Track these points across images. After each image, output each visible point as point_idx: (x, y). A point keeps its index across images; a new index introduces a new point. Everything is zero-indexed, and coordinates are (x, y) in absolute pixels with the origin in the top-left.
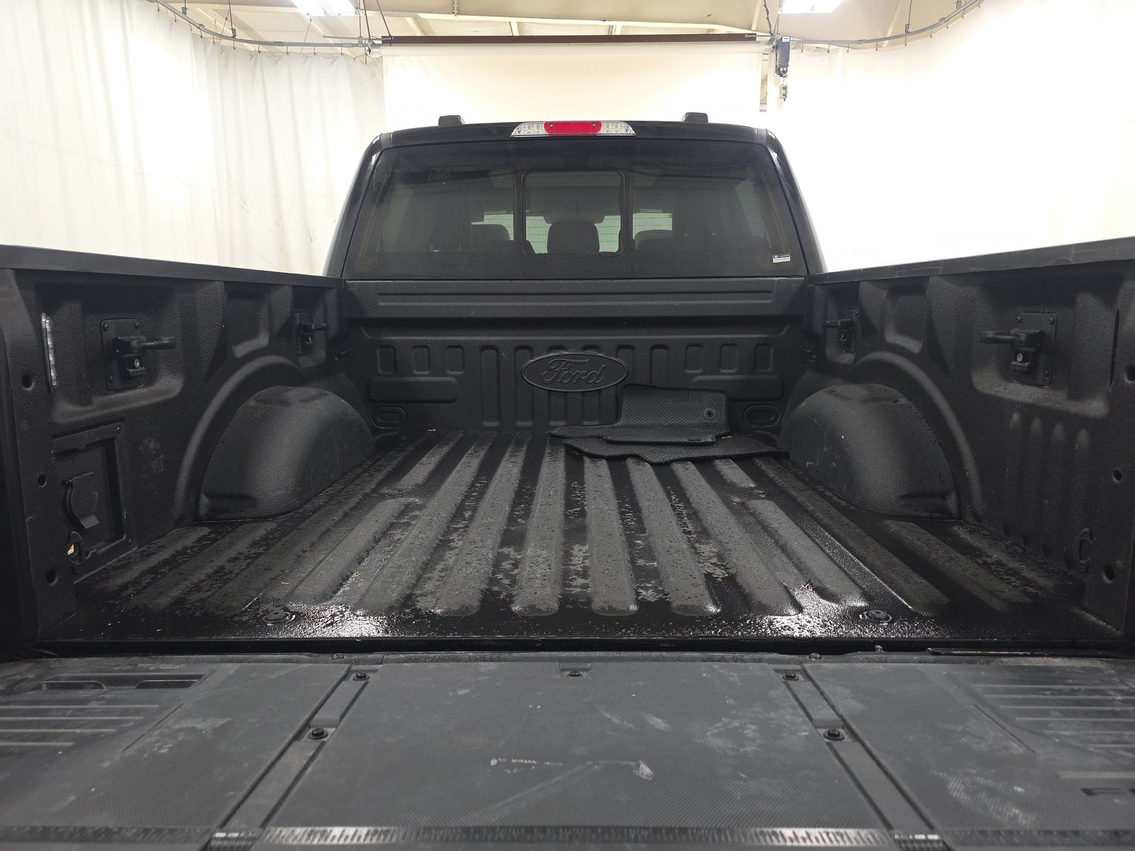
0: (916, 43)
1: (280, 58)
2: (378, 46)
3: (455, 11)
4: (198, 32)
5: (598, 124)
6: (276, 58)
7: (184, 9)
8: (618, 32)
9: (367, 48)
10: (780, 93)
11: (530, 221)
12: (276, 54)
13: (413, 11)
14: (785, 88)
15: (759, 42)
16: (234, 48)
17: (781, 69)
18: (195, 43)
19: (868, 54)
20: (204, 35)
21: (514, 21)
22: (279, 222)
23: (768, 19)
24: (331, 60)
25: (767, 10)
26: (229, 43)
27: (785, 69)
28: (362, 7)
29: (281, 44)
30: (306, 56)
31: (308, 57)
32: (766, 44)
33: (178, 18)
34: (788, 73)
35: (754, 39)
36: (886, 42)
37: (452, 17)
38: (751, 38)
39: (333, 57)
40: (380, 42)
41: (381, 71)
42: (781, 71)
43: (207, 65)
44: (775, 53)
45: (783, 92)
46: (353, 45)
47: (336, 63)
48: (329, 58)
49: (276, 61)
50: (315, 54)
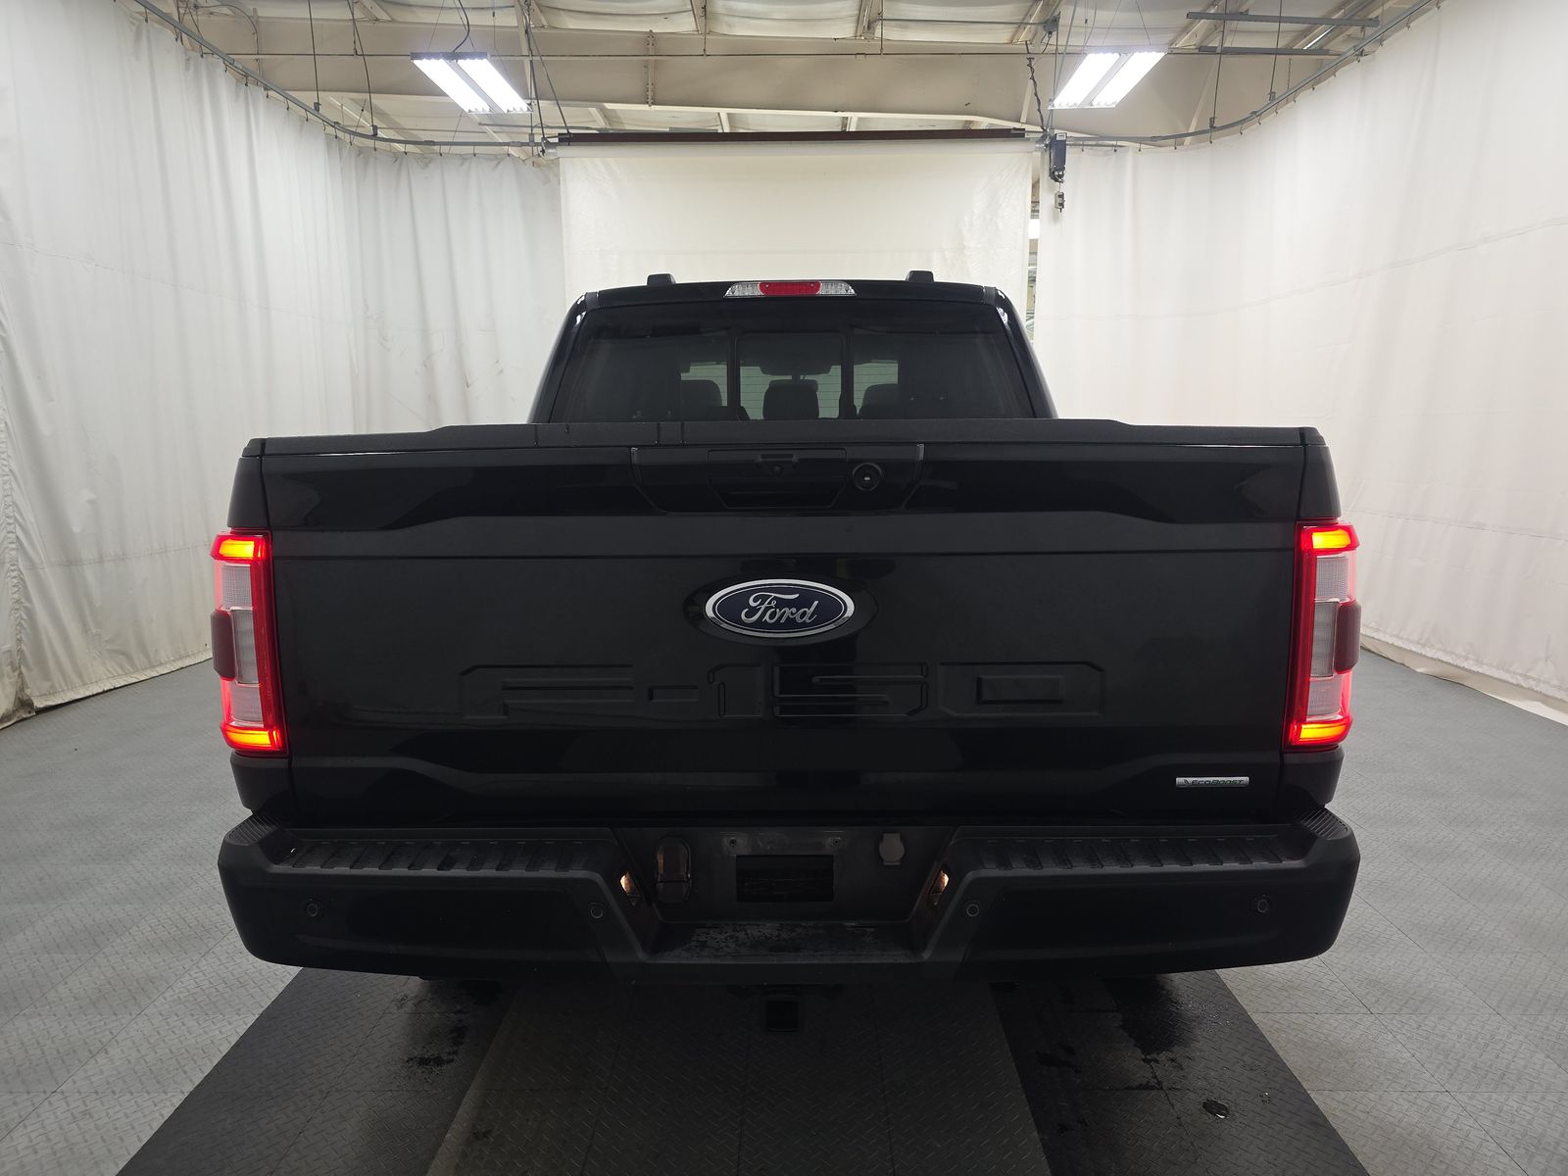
0: (1224, 142)
1: (431, 160)
2: (554, 145)
3: (650, 101)
4: (330, 130)
5: (816, 284)
6: (425, 161)
7: (317, 105)
8: (852, 128)
9: (540, 148)
10: (1056, 201)
11: (744, 371)
12: (426, 156)
13: (596, 100)
14: (1061, 196)
15: (1028, 139)
16: (375, 149)
17: (1056, 173)
18: (329, 145)
19: (1167, 152)
20: (340, 134)
21: (724, 112)
22: (428, 363)
23: (1039, 110)
24: (496, 162)
25: (1038, 99)
26: (370, 143)
27: (1061, 173)
28: (534, 95)
29: (433, 143)
30: (463, 158)
31: (466, 159)
32: (1037, 142)
33: (310, 116)
34: (1064, 178)
35: (1023, 136)
36: (1188, 140)
37: (645, 107)
38: (1017, 135)
39: (497, 159)
40: (556, 140)
41: (557, 175)
42: (1056, 174)
43: (342, 169)
44: (1048, 152)
45: (1059, 200)
46: (523, 144)
47: (500, 167)
48: (492, 160)
49: (427, 165)
50: (475, 155)
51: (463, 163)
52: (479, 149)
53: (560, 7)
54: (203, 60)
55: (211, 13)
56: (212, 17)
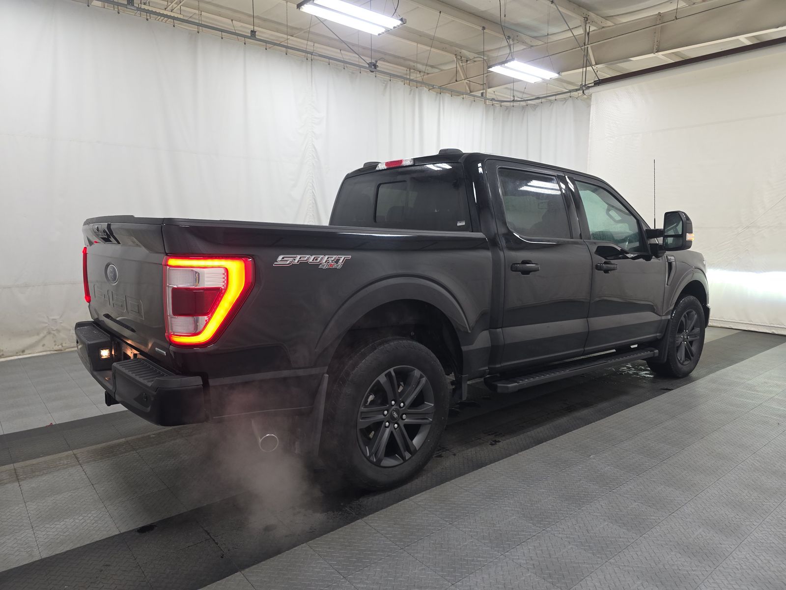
2: (592, 87)
3: (655, 51)
4: (489, 103)
6: (535, 107)
16: (513, 106)
20: (495, 103)
26: (511, 104)
31: (552, 102)
37: (651, 55)
39: (565, 100)
40: (593, 84)
43: (494, 118)
46: (577, 90)
47: (567, 102)
48: (562, 101)
49: (535, 109)
50: (556, 100)
51: (551, 105)
52: (558, 97)
53: (613, 15)
54: (417, 89)
55: (475, 61)
56: (476, 63)
